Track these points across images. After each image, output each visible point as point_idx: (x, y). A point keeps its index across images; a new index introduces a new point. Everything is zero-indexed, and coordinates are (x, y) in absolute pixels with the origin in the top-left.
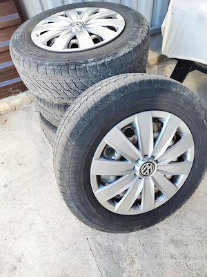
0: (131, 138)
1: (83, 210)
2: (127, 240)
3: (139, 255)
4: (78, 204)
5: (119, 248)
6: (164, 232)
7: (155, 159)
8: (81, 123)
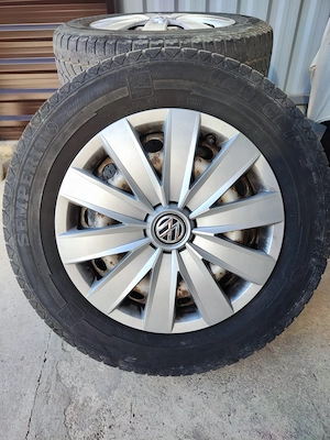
0: (152, 155)
1: (27, 262)
2: (109, 392)
3: (115, 430)
4: (22, 245)
5: (88, 400)
6: (189, 409)
7: (192, 216)
8: (67, 89)
